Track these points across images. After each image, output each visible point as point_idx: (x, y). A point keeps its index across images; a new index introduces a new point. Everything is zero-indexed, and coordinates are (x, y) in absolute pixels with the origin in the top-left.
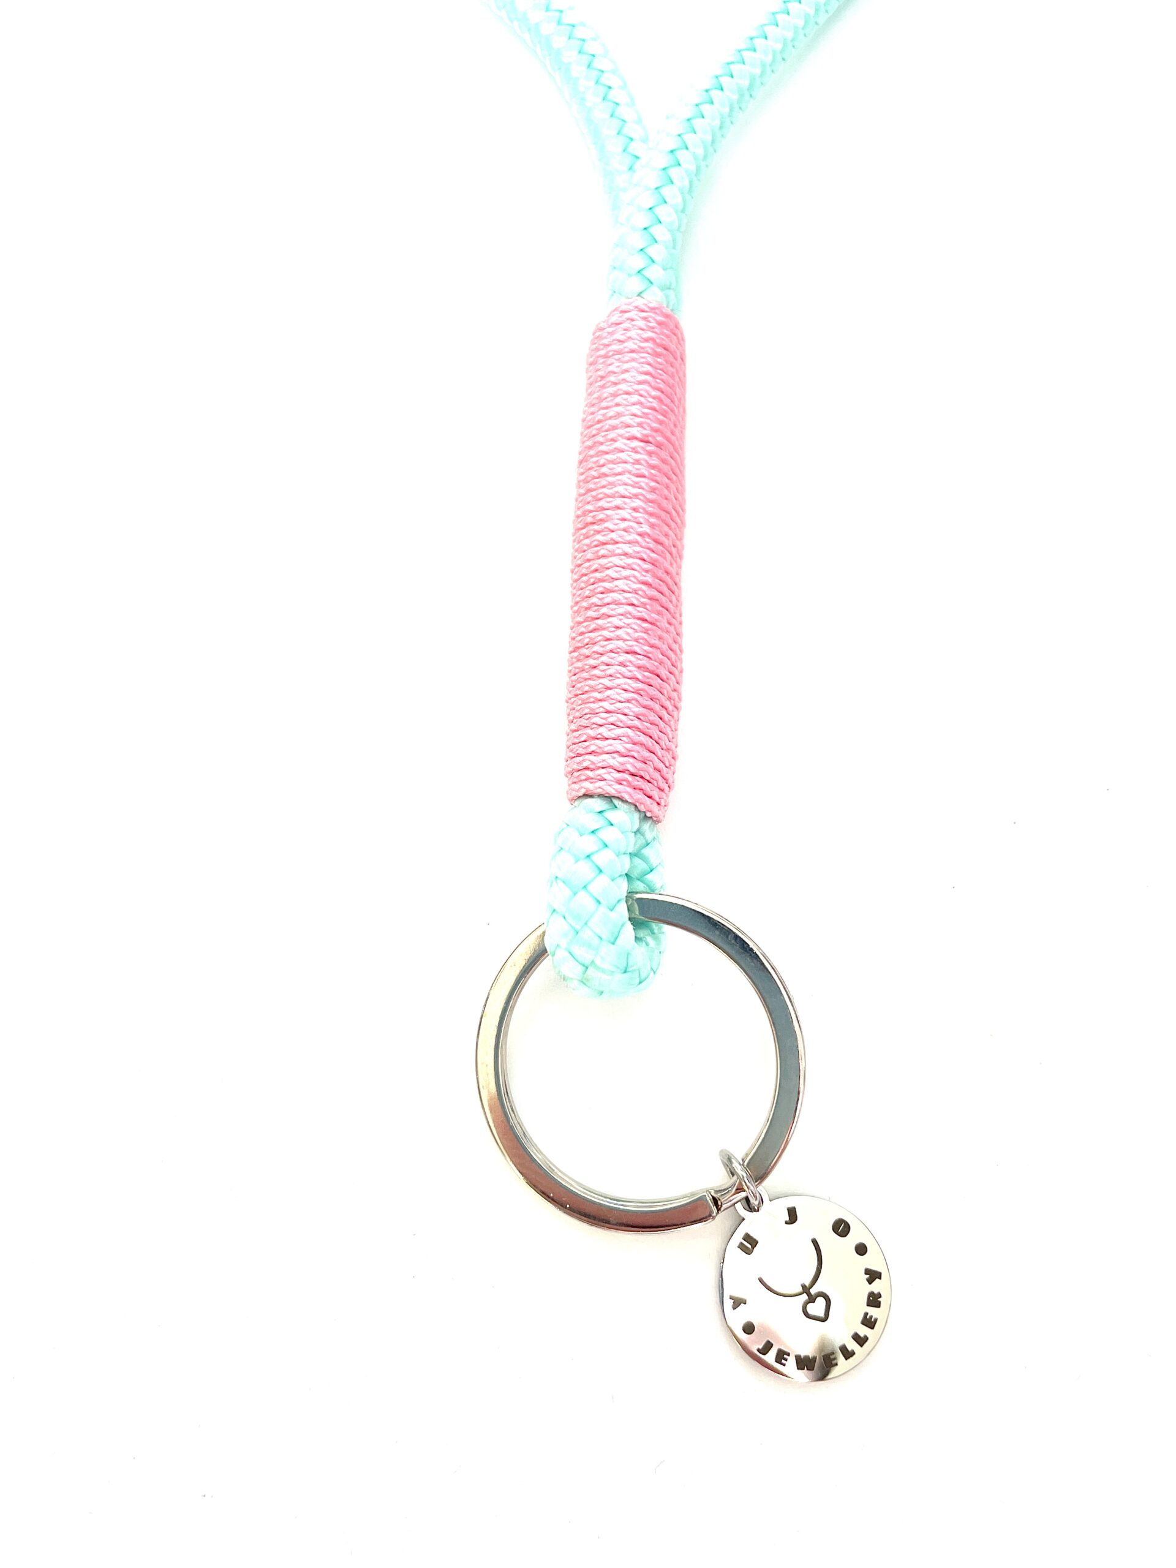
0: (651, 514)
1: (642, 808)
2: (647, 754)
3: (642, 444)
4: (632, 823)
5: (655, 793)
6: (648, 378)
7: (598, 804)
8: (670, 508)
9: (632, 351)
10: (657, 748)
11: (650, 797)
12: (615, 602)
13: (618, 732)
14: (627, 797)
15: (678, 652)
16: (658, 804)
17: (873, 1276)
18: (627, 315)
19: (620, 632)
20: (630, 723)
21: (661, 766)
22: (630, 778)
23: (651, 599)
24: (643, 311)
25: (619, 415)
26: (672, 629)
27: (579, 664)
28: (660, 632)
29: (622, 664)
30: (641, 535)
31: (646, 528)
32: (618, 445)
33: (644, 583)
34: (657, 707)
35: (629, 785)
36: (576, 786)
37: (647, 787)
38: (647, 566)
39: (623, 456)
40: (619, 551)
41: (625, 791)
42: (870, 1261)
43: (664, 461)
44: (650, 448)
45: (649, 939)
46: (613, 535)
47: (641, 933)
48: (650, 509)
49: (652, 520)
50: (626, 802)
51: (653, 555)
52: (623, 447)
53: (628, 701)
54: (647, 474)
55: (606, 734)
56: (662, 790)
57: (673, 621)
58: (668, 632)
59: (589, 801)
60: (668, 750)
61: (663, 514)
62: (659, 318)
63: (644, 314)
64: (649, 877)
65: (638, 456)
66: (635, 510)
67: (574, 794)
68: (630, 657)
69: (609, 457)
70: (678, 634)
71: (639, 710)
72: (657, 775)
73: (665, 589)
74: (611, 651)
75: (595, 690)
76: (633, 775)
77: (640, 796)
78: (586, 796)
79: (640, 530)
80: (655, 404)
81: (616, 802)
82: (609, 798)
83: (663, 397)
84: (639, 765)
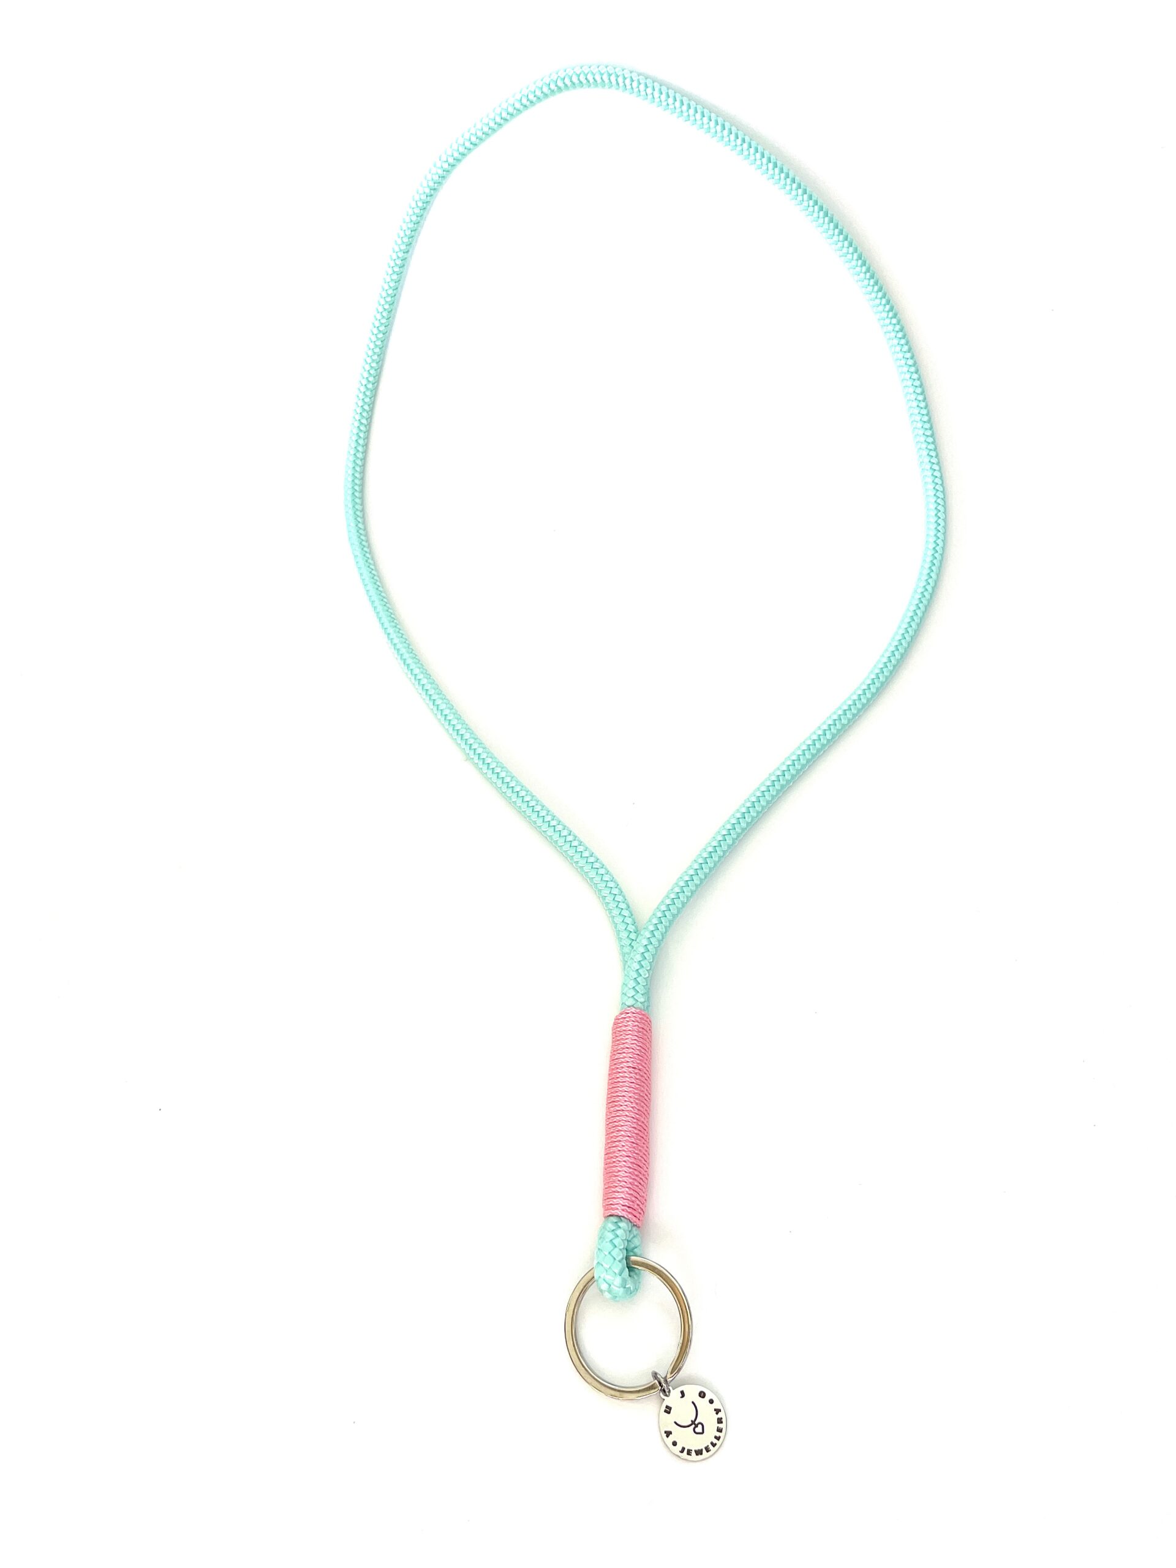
0: (636, 1099)
1: (632, 1221)
2: (634, 1199)
3: (633, 1069)
4: (628, 1228)
5: (638, 1215)
6: (635, 1042)
7: (614, 1219)
8: (644, 1095)
9: (630, 1030)
10: (638, 1197)
11: (635, 1216)
12: (622, 1135)
13: (623, 1190)
14: (626, 1216)
15: (647, 1155)
16: (639, 1219)
17: (717, 1411)
18: (628, 1015)
19: (624, 1148)
20: (627, 1186)
21: (640, 1204)
22: (627, 1208)
23: (636, 1134)
24: (634, 1013)
25: (624, 1057)
26: (645, 1146)
27: (609, 1160)
28: (640, 1148)
29: (625, 1161)
30: (632, 1107)
31: (634, 1105)
32: (624, 1070)
33: (633, 1127)
34: (638, 1179)
35: (627, 1211)
36: (607, 1212)
37: (634, 1212)
38: (635, 1121)
39: (626, 1075)
40: (624, 1114)
41: (624, 1214)
42: (717, 1405)
43: (642, 1076)
44: (636, 1071)
45: (635, 1276)
46: (621, 1108)
47: (632, 1274)
48: (636, 1097)
49: (637, 1101)
50: (626, 1218)
51: (638, 1116)
52: (626, 1071)
53: (627, 1177)
54: (635, 1082)
55: (619, 1190)
56: (640, 1213)
57: (645, 1142)
58: (643, 1147)
59: (611, 1218)
60: (643, 1197)
61: (641, 1098)
62: (640, 1016)
63: (634, 1015)
64: (635, 1250)
65: (631, 1075)
66: (630, 1097)
67: (606, 1215)
68: (628, 1158)
69: (621, 1074)
70: (647, 1147)
71: (631, 1181)
72: (638, 1207)
73: (642, 1130)
74: (621, 1156)
75: (615, 1172)
76: (629, 1207)
77: (630, 1216)
78: (611, 1216)
79: (632, 1106)
80: (638, 1052)
81: (622, 1218)
82: (619, 1217)
83: (642, 1049)
84: (631, 1203)
